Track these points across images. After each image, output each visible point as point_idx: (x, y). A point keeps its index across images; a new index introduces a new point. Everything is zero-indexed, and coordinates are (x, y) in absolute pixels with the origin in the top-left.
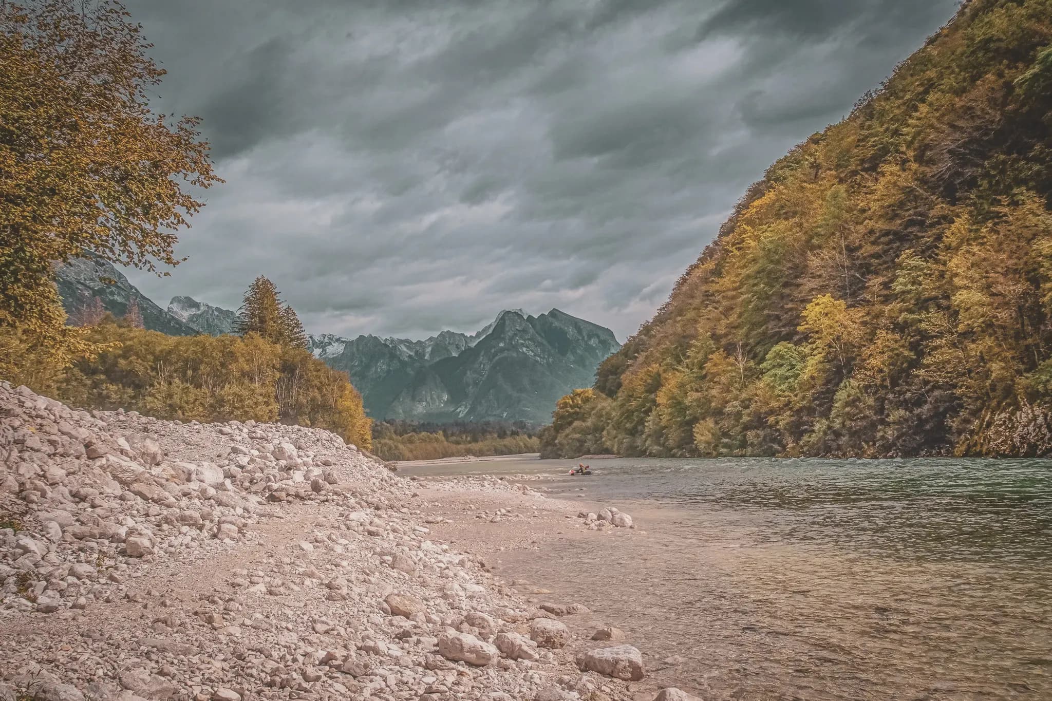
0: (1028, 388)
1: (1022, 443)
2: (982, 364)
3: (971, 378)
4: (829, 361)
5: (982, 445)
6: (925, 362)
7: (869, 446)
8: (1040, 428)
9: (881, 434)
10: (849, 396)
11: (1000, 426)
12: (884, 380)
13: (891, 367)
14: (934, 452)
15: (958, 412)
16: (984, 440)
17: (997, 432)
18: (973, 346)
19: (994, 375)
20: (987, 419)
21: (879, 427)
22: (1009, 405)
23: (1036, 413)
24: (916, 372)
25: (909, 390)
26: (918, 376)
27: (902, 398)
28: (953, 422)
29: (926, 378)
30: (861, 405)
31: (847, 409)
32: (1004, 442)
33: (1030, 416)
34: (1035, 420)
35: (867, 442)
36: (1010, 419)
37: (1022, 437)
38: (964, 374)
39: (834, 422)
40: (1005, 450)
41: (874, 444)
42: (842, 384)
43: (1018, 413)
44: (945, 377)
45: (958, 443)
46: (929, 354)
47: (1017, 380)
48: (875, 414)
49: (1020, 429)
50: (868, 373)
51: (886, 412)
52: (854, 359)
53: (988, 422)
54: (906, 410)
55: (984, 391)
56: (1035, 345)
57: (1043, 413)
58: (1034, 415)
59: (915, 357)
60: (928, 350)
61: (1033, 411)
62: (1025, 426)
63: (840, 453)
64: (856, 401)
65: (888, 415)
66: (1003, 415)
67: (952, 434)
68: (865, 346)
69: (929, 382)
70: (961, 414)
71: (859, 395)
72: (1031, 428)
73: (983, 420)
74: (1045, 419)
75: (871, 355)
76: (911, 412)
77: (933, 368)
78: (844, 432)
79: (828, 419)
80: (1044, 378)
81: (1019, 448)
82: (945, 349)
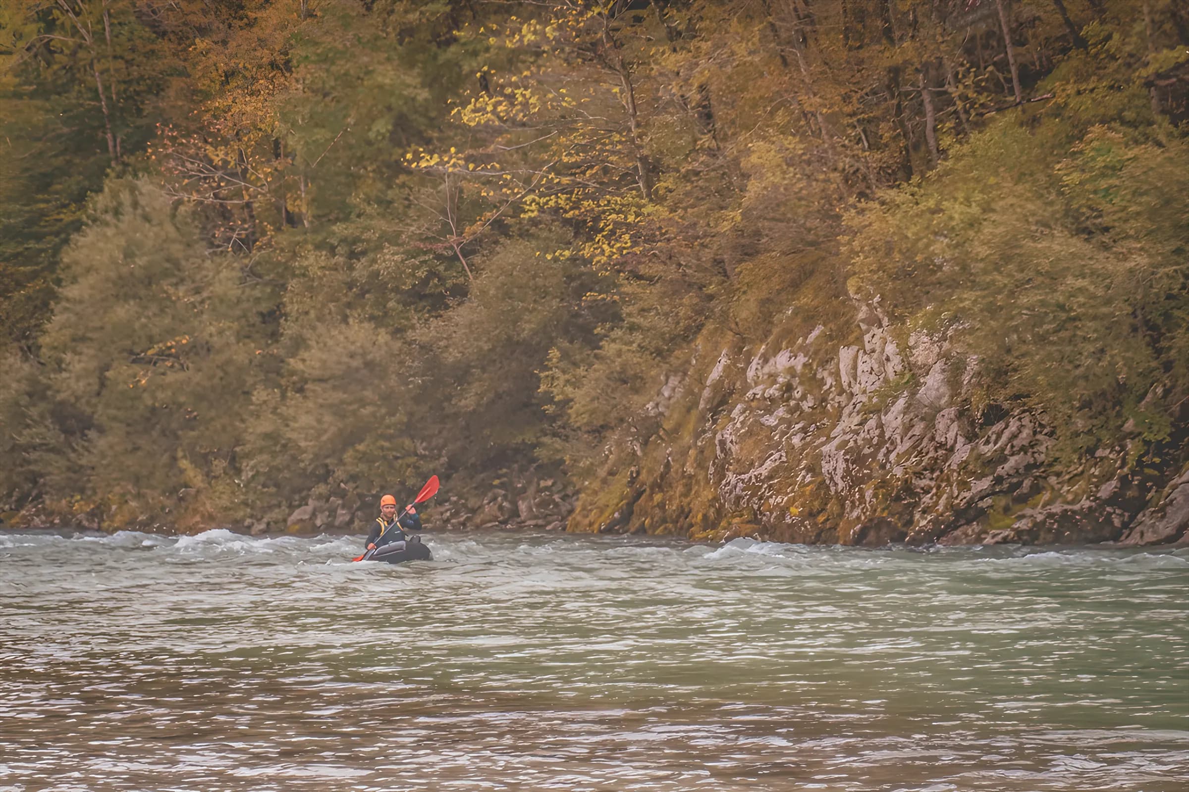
0: (889, 249)
1: (856, 482)
2: (706, 140)
3: (657, 199)
4: (43, 92)
5: (689, 481)
6: (468, 117)
7: (209, 475)
8: (930, 420)
9: (265, 426)
10: (129, 255)
11: (770, 406)
12: (282, 189)
13: (320, 135)
14: (489, 509)
15: (594, 343)
16: (701, 465)
17: (753, 431)
18: (671, 60)
19: (754, 187)
20: (716, 373)
21: (260, 395)
22: (809, 319)
23: (920, 355)
24: (429, 162)
25: (394, 239)
26: (430, 177)
27: (361, 270)
28: (576, 384)
29: (470, 187)
30: (183, 295)
31: (122, 312)
32: (784, 472)
33: (894, 365)
34: (914, 384)
35: (203, 461)
36: (813, 382)
37: (857, 458)
38: (628, 178)
39: (59, 366)
40: (784, 511)
41: (234, 466)
42: (102, 200)
43: (845, 355)
44: (551, 190)
45: (589, 472)
46: (485, 84)
47: (849, 218)
48: (241, 337)
49: (849, 421)
50: (218, 155)
51: (289, 329)
52: (158, 88)
53: (717, 386)
54: (378, 321)
55: (707, 255)
56: (925, 68)
57: (945, 356)
58: (909, 367)
59: (424, 95)
60: (478, 66)
61: (905, 350)
62: (869, 411)
63: (81, 507)
64: (166, 274)
65: (299, 343)
66: (782, 361)
67: (564, 433)
68: (203, 31)
69: (480, 205)
70: (609, 348)
71: (177, 250)
72: (894, 419)
73: (701, 380)
74: (953, 381)
75: (229, 75)
76: (398, 332)
77: (497, 145)
78: (101, 414)
79: (30, 350)
80: (957, 211)
81: (841, 501)
82: (553, 66)
